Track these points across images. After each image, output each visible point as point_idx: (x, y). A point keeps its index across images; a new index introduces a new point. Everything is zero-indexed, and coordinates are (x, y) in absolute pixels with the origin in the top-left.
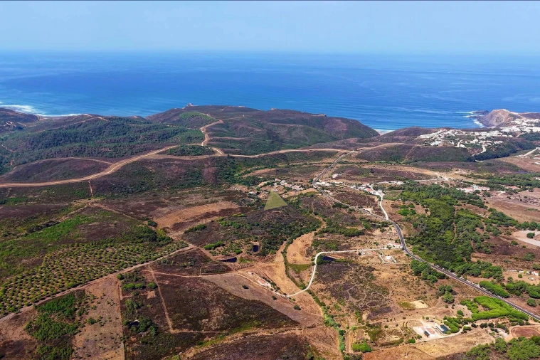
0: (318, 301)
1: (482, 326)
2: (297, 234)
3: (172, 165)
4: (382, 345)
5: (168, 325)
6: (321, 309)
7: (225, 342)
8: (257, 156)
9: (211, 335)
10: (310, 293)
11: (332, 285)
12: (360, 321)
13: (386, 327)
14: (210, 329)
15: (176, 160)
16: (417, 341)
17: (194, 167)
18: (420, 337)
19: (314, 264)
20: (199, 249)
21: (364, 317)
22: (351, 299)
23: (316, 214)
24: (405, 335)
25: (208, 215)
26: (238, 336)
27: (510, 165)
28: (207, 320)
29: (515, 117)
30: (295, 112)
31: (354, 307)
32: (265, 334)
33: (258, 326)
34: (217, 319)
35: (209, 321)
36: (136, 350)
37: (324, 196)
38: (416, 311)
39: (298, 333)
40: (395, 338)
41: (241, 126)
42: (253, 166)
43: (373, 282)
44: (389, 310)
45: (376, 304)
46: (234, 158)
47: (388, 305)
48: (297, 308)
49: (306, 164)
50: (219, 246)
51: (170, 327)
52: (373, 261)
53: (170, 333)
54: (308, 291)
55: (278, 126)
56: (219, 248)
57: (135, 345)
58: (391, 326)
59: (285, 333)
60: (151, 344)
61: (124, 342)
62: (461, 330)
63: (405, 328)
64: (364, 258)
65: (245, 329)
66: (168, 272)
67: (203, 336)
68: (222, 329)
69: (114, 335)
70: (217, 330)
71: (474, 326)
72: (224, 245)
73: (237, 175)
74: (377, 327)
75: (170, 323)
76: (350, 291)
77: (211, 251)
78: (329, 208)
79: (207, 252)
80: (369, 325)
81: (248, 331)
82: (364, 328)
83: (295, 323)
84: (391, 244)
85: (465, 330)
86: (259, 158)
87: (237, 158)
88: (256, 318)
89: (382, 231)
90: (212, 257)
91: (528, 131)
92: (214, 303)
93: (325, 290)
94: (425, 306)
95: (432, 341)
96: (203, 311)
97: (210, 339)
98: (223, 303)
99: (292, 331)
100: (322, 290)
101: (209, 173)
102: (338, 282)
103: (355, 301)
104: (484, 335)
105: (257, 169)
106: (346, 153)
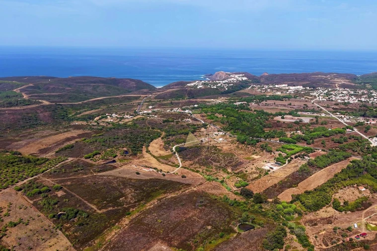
0: (193, 171)
1: (296, 157)
2: (149, 140)
3: (4, 114)
4: (252, 180)
5: (93, 209)
6: (198, 174)
7: (148, 208)
8: (80, 103)
9: (133, 207)
10: (185, 168)
11: (196, 160)
12: (228, 173)
13: (246, 171)
14: (130, 203)
15: (7, 110)
16: (269, 173)
17: (28, 114)
18: (269, 171)
19: (175, 153)
20: (79, 160)
21: (229, 170)
22: (214, 163)
23: (153, 128)
24: (260, 172)
25: (68, 139)
26: (155, 202)
27: (245, 93)
28: (124, 198)
29: (230, 75)
30: (92, 77)
31: (219, 167)
32: (173, 195)
33: (165, 193)
34: (132, 195)
35: (125, 199)
36: (76, 231)
37: (151, 118)
38: (257, 160)
39: (195, 189)
40: (255, 176)
41: (52, 87)
42: (80, 109)
43: (222, 152)
44: (241, 163)
45: (232, 162)
46: (61, 105)
47: (239, 161)
48: (183, 177)
49: (122, 105)
50: (96, 154)
51: (96, 209)
52: (212, 143)
53: (98, 213)
54: (182, 167)
55: (84, 86)
56: (98, 156)
57: (72, 229)
58: (249, 171)
59: (187, 191)
60: (87, 224)
61: (61, 230)
62: (287, 162)
63: (257, 169)
64: (205, 143)
65: (156, 196)
66: (64, 177)
67: (128, 209)
68: (139, 201)
69: (46, 227)
70: (135, 202)
71: (292, 158)
72: (100, 154)
73: (71, 115)
74: (241, 173)
75: (94, 207)
76: (211, 160)
77: (91, 158)
78: (161, 123)
79: (88, 160)
80: (236, 173)
81: (160, 197)
82: (233, 175)
83: (189, 185)
84: (217, 133)
85: (289, 161)
86: (83, 103)
87: (64, 105)
88: (160, 189)
89: (206, 128)
90: (94, 163)
91: (241, 80)
92: (122, 187)
93: (194, 164)
94: (258, 157)
95: (277, 170)
96: (117, 193)
97: (134, 209)
98: (130, 185)
99: (190, 189)
100: (192, 165)
101: (45, 116)
102: (200, 157)
103: (218, 164)
104: (299, 161)
105: (85, 111)
106: (146, 97)
